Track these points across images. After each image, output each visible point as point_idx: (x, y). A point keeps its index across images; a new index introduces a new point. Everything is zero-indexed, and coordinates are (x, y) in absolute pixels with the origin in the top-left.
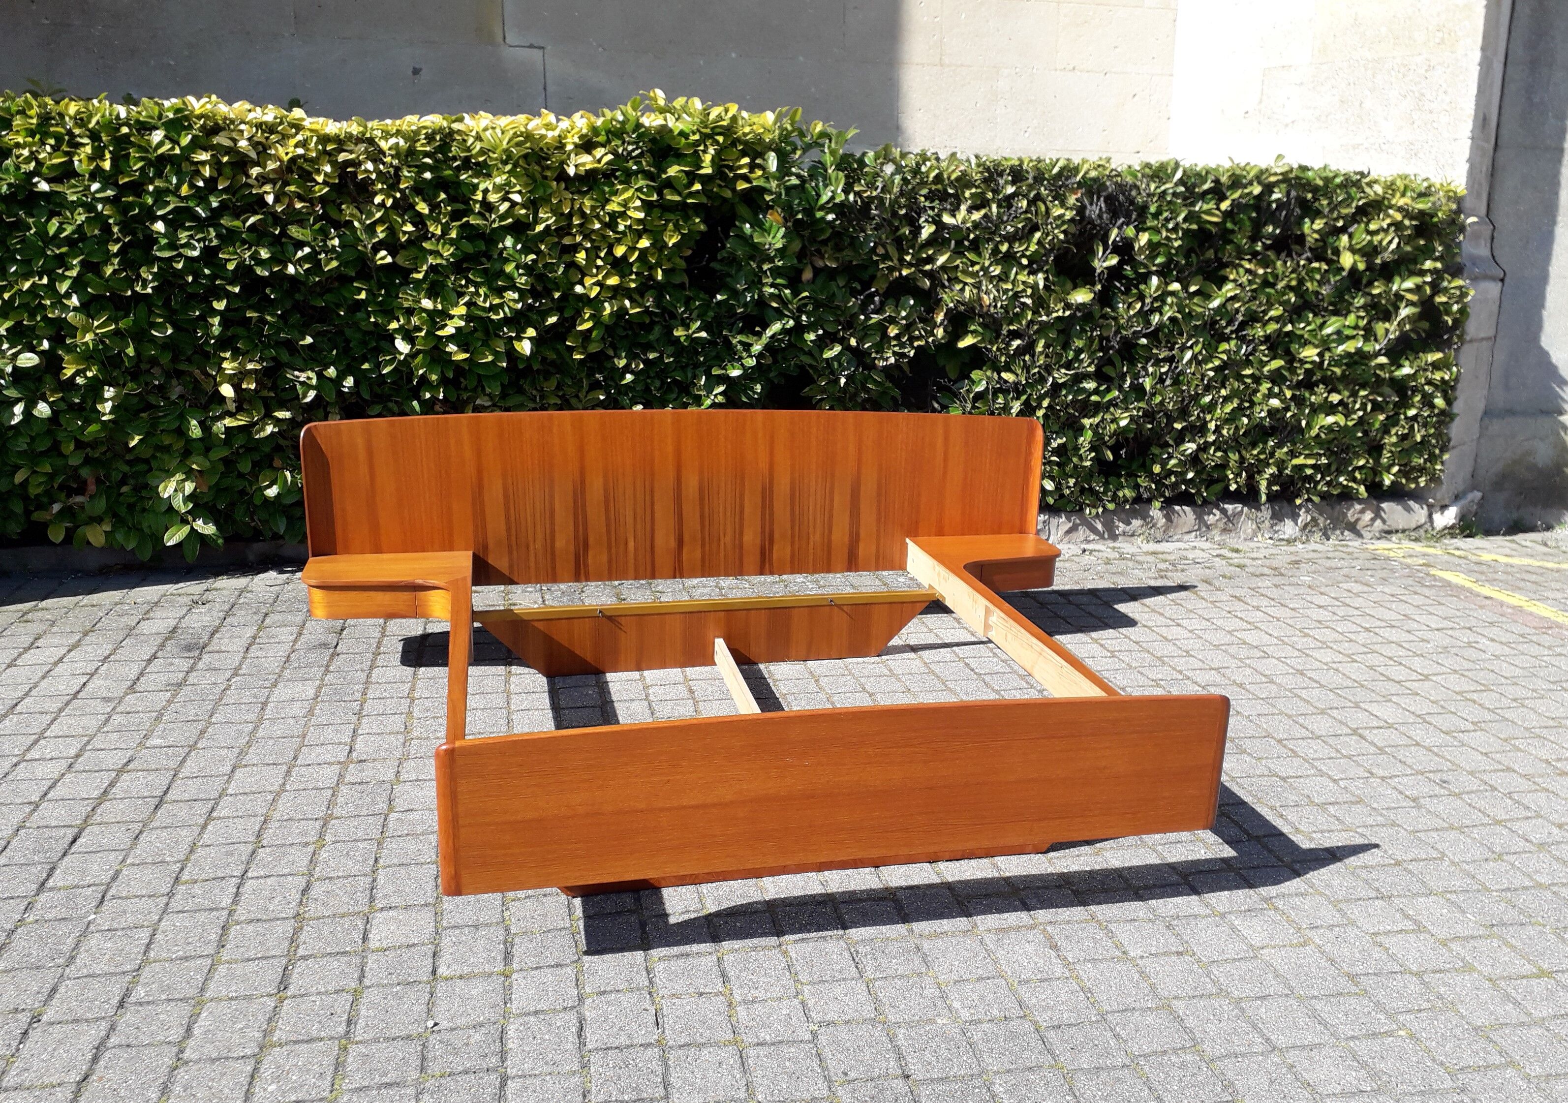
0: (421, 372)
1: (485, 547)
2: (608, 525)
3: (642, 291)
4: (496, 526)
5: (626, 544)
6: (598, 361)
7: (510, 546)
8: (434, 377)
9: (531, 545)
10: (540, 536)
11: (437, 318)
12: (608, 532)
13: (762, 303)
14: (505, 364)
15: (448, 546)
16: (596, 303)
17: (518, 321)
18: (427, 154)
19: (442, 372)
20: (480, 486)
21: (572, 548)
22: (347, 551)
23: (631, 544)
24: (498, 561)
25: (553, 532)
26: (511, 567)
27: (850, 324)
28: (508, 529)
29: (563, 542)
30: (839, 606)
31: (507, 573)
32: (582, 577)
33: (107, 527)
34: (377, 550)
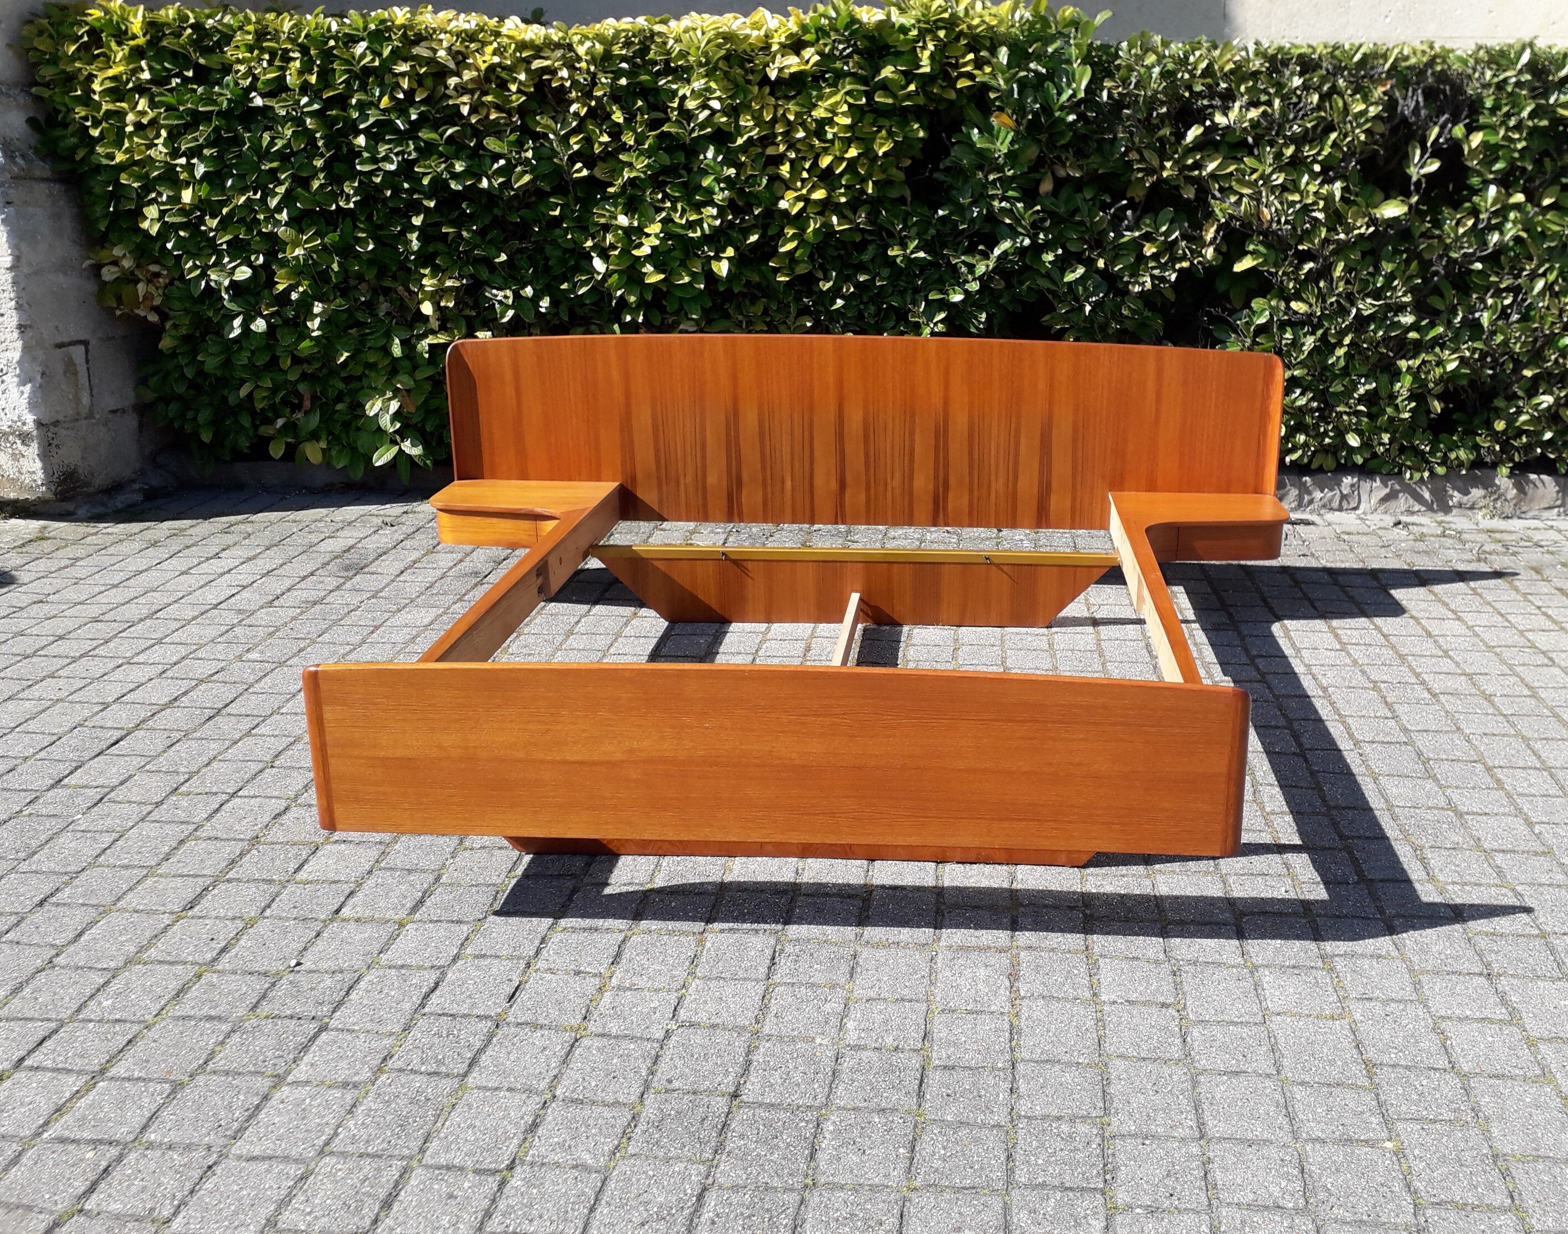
0: (619, 293)
1: (634, 479)
2: (763, 461)
3: (854, 205)
4: (645, 457)
5: (783, 482)
6: (806, 283)
7: (659, 480)
8: (633, 299)
9: (682, 479)
10: (690, 471)
11: (633, 235)
12: (764, 469)
13: (991, 218)
14: (702, 286)
15: (596, 476)
16: (799, 220)
17: (717, 239)
18: (624, 59)
19: (641, 293)
20: (628, 413)
21: (724, 484)
22: (494, 476)
23: (788, 484)
24: (647, 495)
25: (704, 466)
26: (660, 501)
27: (1098, 243)
28: (658, 461)
29: (715, 478)
30: (998, 566)
31: (656, 508)
32: (736, 517)
33: (323, 445)
34: (524, 476)
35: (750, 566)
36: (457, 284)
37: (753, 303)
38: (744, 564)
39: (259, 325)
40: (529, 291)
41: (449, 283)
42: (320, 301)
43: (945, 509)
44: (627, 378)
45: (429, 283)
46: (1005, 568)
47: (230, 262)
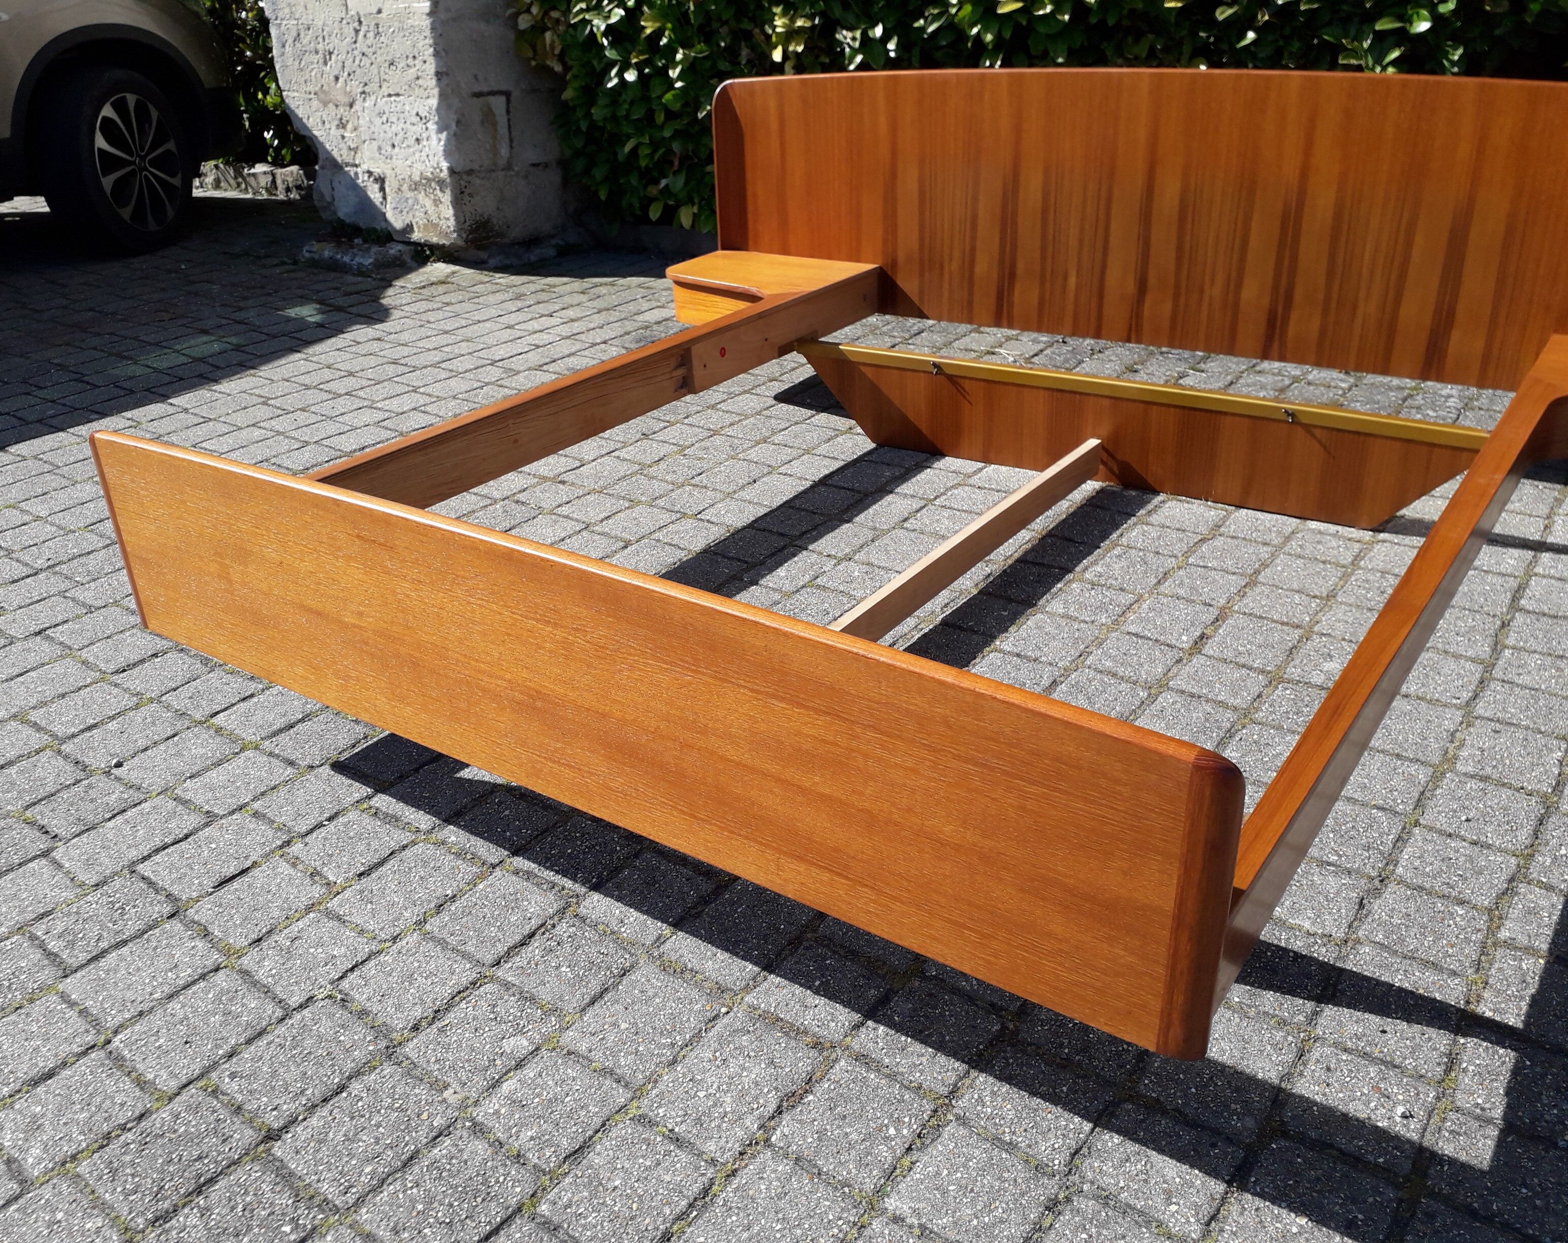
0: (975, 31)
1: (894, 263)
2: (1043, 249)
4: (909, 234)
5: (1065, 278)
7: (922, 264)
8: (989, 37)
9: (947, 264)
10: (957, 254)
12: (1043, 258)
14: (1067, 17)
15: (857, 255)
19: (999, 32)
21: (995, 275)
22: (757, 249)
23: (1072, 281)
24: (908, 284)
25: (973, 250)
26: (921, 293)
28: (921, 239)
29: (986, 266)
30: (1308, 428)
31: (916, 300)
32: (1005, 322)
33: (695, 209)
34: (785, 251)
35: (967, 384)
36: (808, 24)
37: (1137, 41)
38: (961, 381)
39: (631, 76)
40: (878, 31)
41: (800, 23)
42: (683, 48)
43: (1283, 334)
44: (894, 128)
45: (780, 23)
46: (1318, 432)
47: (608, 5)
